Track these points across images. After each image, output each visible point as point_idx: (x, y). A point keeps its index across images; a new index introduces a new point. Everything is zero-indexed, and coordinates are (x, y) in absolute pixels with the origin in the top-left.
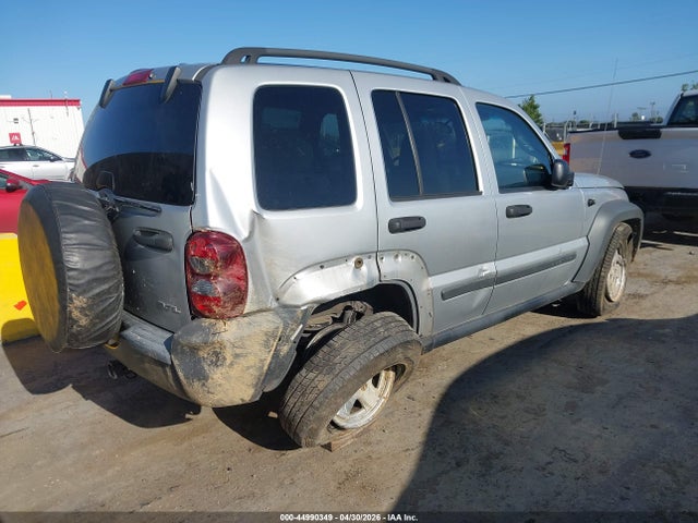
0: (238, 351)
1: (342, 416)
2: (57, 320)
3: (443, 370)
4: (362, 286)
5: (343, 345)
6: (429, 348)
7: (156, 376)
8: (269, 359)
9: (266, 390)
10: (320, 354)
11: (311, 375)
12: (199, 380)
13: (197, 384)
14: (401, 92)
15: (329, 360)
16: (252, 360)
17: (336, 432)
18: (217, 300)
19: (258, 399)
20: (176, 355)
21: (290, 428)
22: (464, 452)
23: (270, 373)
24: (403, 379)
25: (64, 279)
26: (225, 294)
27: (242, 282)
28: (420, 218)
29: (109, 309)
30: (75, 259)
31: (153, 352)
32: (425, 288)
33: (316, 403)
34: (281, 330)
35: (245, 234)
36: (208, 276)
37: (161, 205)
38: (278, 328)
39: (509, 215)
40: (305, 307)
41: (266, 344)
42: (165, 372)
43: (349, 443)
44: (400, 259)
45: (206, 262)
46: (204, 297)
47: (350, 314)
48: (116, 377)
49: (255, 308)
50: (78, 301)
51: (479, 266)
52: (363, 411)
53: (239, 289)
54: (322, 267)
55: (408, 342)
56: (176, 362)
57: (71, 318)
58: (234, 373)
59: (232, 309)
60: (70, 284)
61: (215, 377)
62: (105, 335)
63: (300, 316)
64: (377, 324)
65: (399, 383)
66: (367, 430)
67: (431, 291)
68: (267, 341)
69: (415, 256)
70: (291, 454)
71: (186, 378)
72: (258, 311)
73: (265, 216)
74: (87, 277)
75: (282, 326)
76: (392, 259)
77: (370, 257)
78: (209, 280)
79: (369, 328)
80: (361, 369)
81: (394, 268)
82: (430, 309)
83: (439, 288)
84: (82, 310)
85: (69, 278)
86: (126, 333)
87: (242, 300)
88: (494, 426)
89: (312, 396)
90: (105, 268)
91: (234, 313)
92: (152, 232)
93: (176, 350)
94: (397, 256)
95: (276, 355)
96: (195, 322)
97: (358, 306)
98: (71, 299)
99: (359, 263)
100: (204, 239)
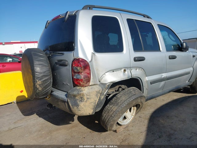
0: (88, 97)
1: (120, 121)
2: (32, 88)
3: (149, 109)
4: (126, 78)
5: (121, 97)
6: (147, 100)
7: (62, 106)
8: (98, 100)
9: (96, 111)
10: (113, 99)
11: (111, 106)
12: (76, 106)
13: (75, 108)
14: (135, 20)
15: (116, 101)
16: (92, 100)
17: (118, 126)
18: (82, 80)
19: (94, 114)
20: (69, 98)
21: (104, 124)
22: (161, 133)
23: (98, 105)
24: (139, 110)
25: (35, 75)
26: (84, 78)
27: (89, 75)
28: (143, 57)
29: (48, 85)
30: (38, 69)
31: (61, 98)
32: (145, 80)
33: (113, 115)
34: (101, 91)
35: (90, 60)
36: (79, 73)
37: (64, 52)
38: (100, 90)
39: (170, 58)
40: (108, 84)
41: (97, 95)
42: (65, 104)
43: (122, 130)
44: (137, 70)
45: (78, 68)
46: (77, 80)
47: (120, 89)
48: (49, 108)
49: (93, 84)
50: (39, 82)
51: (161, 74)
52: (126, 120)
53: (88, 77)
54: (113, 71)
55: (142, 96)
56: (69, 101)
57: (36, 88)
58: (87, 104)
59: (86, 84)
60: (37, 77)
61: (81, 105)
62: (46, 94)
63: (107, 86)
64: (132, 90)
65: (138, 111)
66: (127, 126)
67: (147, 81)
68: (97, 94)
69: (142, 70)
70: (104, 133)
71: (72, 106)
72: (94, 85)
73: (96, 54)
74: (42, 75)
75: (101, 89)
76: (135, 70)
77: (128, 69)
78: (79, 74)
79: (129, 92)
80: (127, 104)
81: (136, 73)
82: (147, 87)
83: (150, 80)
84: (40, 85)
85: (36, 75)
86: (53, 93)
87: (89, 81)
88: (170, 125)
89: (111, 113)
90: (47, 72)
91: (87, 85)
92: (61, 61)
93: (69, 97)
94: (136, 69)
95: (100, 99)
96: (75, 88)
97: (123, 86)
98: (37, 82)
99: (125, 70)
100: (77, 61)
